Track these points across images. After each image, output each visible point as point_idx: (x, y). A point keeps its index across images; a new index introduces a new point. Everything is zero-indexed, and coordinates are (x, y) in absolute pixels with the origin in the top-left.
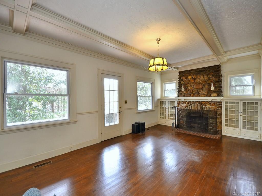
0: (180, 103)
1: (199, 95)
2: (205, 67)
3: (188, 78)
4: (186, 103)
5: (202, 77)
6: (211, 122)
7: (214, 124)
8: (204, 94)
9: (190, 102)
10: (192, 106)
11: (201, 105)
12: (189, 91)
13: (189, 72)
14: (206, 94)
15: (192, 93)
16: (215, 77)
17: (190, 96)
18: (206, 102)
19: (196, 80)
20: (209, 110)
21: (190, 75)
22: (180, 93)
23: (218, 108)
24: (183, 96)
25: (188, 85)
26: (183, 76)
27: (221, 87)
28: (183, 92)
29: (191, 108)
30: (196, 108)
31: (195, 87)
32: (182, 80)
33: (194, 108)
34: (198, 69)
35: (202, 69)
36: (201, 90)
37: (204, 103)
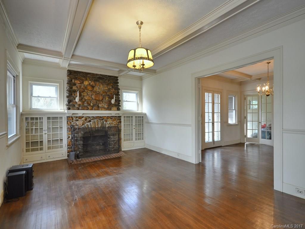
0: (73, 119)
1: (98, 108)
2: (104, 75)
3: (83, 83)
4: (83, 119)
5: (102, 86)
6: (112, 139)
7: (115, 142)
8: (105, 108)
9: (89, 117)
10: (91, 123)
11: (102, 121)
12: (85, 102)
13: (85, 75)
14: (106, 107)
15: (90, 105)
16: (114, 89)
17: (88, 109)
18: (107, 116)
19: (95, 89)
20: (110, 126)
21: (86, 80)
22: (71, 104)
23: (118, 124)
24: (77, 109)
25: (85, 94)
26: (76, 79)
27: (120, 101)
28: (76, 103)
29: (90, 126)
30: (97, 125)
31: (94, 98)
32: (75, 84)
33: (94, 126)
34: (97, 74)
35: (101, 76)
36: (102, 103)
37: (105, 118)
